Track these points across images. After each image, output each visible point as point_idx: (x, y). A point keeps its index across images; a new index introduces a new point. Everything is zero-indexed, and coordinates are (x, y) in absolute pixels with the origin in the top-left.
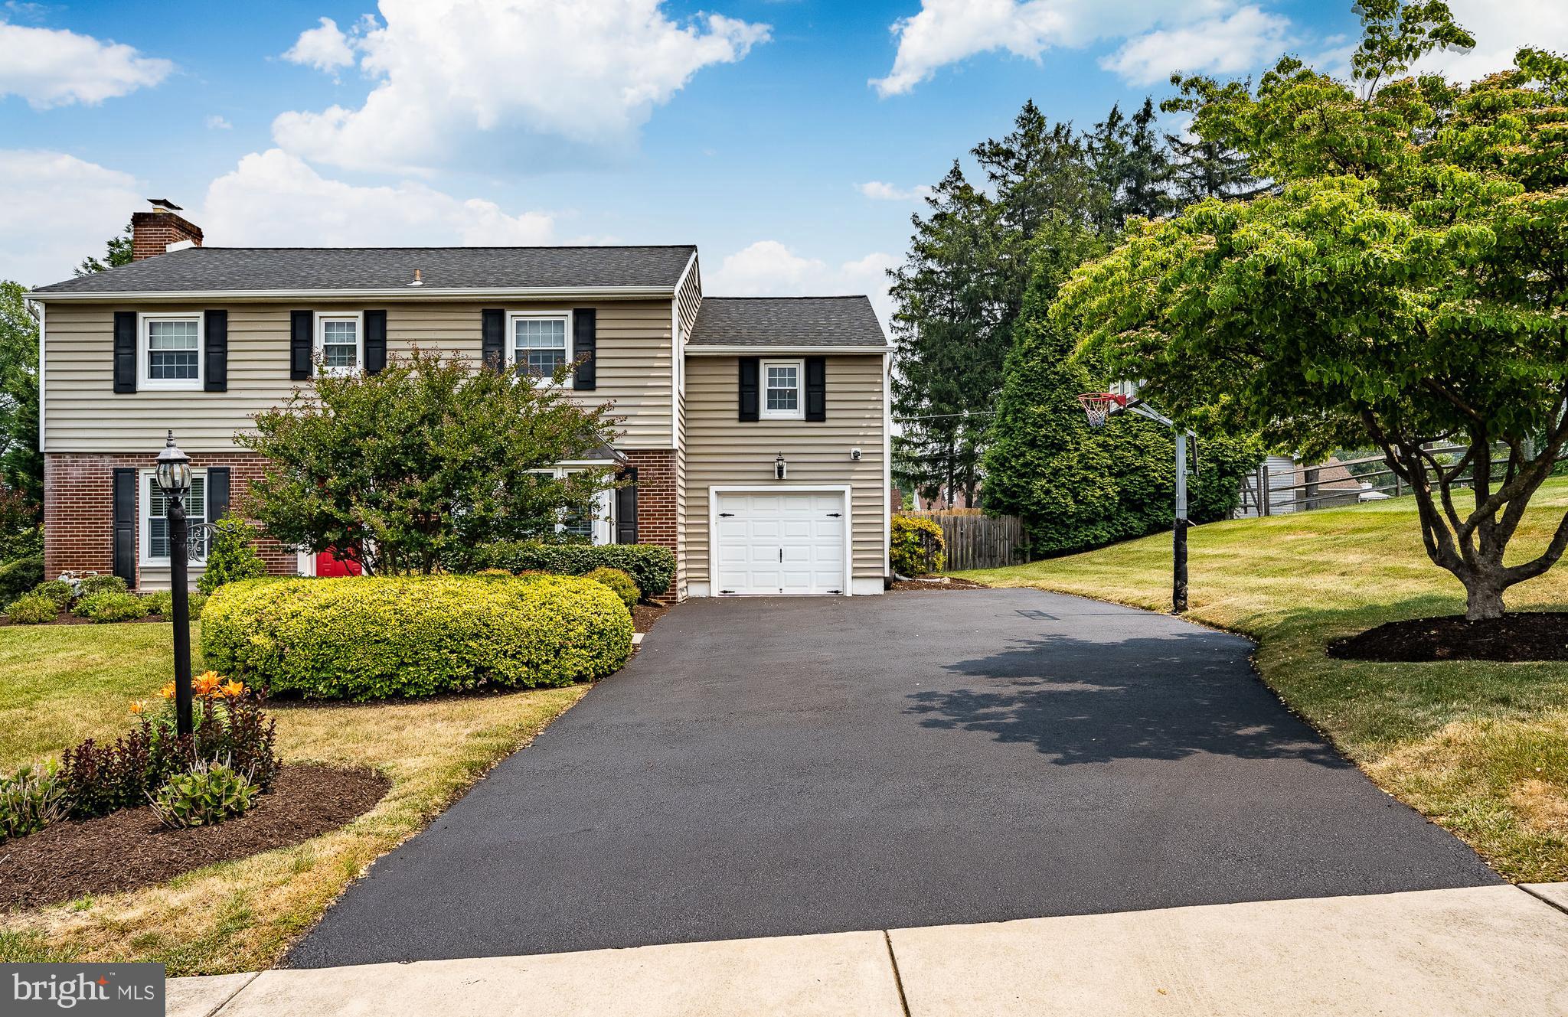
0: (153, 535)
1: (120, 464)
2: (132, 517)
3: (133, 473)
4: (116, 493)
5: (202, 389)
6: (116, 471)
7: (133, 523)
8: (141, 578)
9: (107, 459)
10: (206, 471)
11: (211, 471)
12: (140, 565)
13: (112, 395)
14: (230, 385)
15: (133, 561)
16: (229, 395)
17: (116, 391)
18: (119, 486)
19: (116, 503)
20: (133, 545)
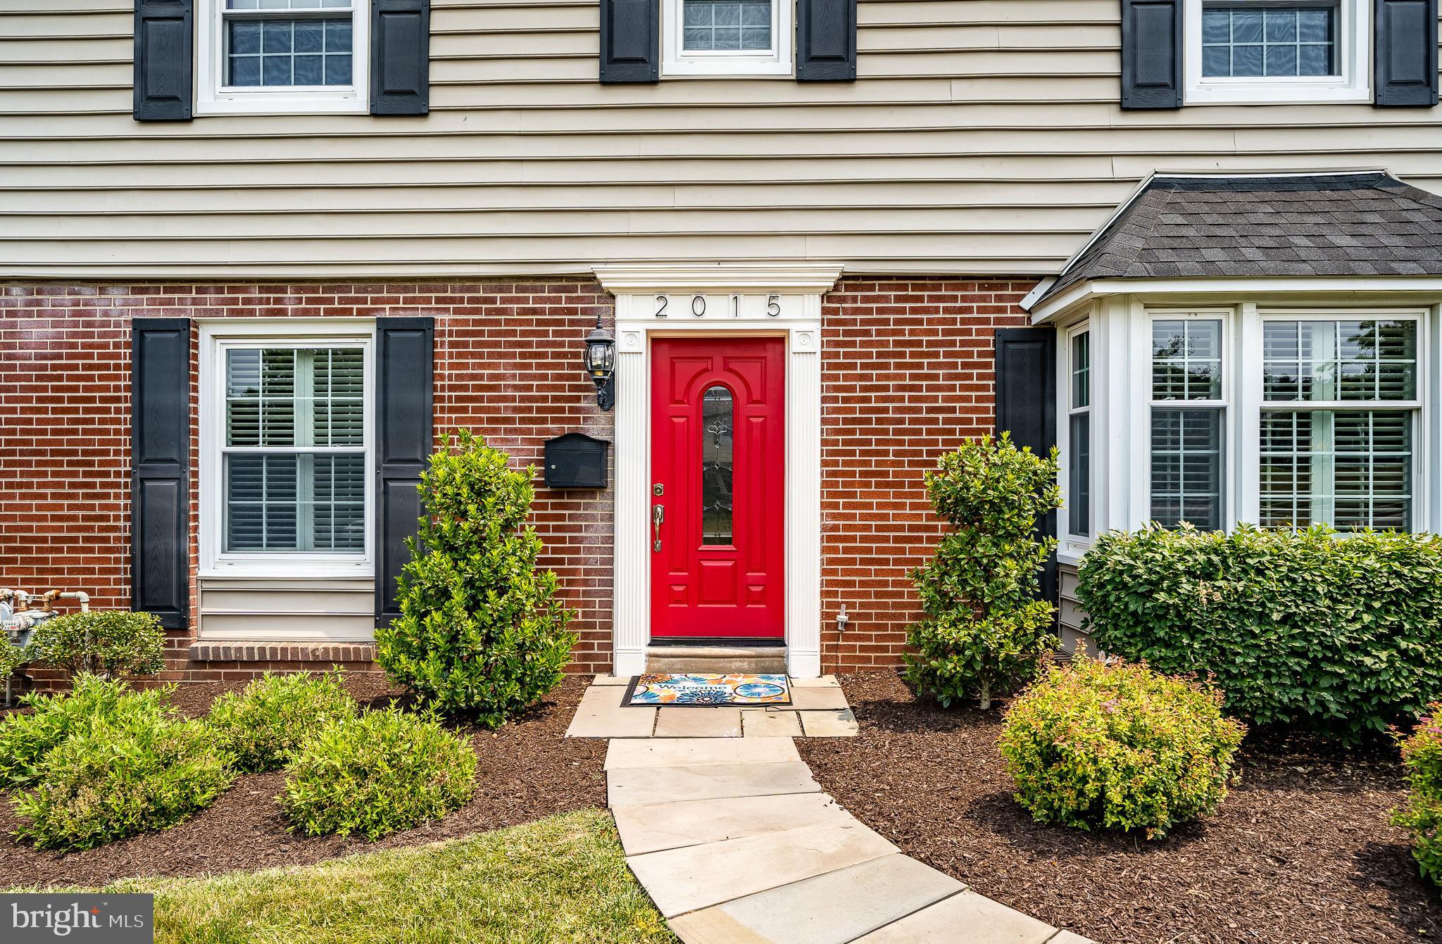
0: (233, 494)
1: (149, 308)
2: (182, 448)
3: (184, 332)
4: (139, 386)
5: (364, 108)
6: (141, 328)
7: (183, 464)
8: (201, 606)
9: (117, 295)
10: (372, 329)
11: (385, 328)
12: (204, 572)
13: (128, 127)
14: (437, 98)
15: (183, 564)
16: (435, 124)
17: (142, 118)
18: (147, 363)
19: (139, 412)
20: (184, 521)
